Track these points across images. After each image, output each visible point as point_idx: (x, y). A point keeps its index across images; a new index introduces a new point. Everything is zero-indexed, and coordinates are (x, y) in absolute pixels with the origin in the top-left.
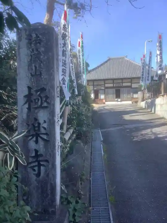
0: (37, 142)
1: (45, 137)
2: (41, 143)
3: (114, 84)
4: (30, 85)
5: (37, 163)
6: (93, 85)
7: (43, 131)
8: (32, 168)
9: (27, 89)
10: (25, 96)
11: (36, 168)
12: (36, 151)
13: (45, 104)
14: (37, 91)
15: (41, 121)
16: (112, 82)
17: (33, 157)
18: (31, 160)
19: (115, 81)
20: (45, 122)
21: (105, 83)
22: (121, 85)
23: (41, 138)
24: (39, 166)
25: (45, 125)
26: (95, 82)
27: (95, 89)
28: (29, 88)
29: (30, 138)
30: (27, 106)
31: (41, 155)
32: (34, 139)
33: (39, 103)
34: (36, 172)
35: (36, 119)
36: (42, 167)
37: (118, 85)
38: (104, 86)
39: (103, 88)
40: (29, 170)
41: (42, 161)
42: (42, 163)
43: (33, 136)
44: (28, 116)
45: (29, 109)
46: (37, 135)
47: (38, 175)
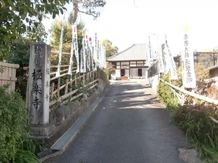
0: (36, 94)
1: (40, 91)
2: (38, 94)
3: (137, 65)
4: (35, 69)
5: (36, 103)
6: (120, 65)
7: (39, 89)
8: (34, 105)
9: (33, 70)
10: (33, 74)
11: (36, 105)
12: (36, 98)
13: (40, 77)
14: (38, 71)
15: (39, 85)
16: (136, 63)
17: (35, 100)
18: (34, 101)
19: (138, 62)
20: (40, 85)
21: (130, 64)
22: (143, 66)
23: (38, 92)
24: (37, 104)
25: (40, 86)
26: (121, 62)
27: (122, 68)
28: (34, 70)
29: (34, 92)
30: (33, 78)
31: (38, 100)
32: (36, 92)
33: (38, 77)
34: (36, 107)
35: (36, 84)
36: (38, 105)
37: (140, 65)
38: (129, 66)
39: (128, 68)
40: (33, 106)
41: (38, 102)
42: (38, 103)
43: (35, 91)
44: (33, 82)
45: (34, 79)
46: (37, 91)
47: (37, 108)
